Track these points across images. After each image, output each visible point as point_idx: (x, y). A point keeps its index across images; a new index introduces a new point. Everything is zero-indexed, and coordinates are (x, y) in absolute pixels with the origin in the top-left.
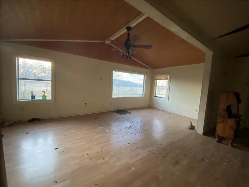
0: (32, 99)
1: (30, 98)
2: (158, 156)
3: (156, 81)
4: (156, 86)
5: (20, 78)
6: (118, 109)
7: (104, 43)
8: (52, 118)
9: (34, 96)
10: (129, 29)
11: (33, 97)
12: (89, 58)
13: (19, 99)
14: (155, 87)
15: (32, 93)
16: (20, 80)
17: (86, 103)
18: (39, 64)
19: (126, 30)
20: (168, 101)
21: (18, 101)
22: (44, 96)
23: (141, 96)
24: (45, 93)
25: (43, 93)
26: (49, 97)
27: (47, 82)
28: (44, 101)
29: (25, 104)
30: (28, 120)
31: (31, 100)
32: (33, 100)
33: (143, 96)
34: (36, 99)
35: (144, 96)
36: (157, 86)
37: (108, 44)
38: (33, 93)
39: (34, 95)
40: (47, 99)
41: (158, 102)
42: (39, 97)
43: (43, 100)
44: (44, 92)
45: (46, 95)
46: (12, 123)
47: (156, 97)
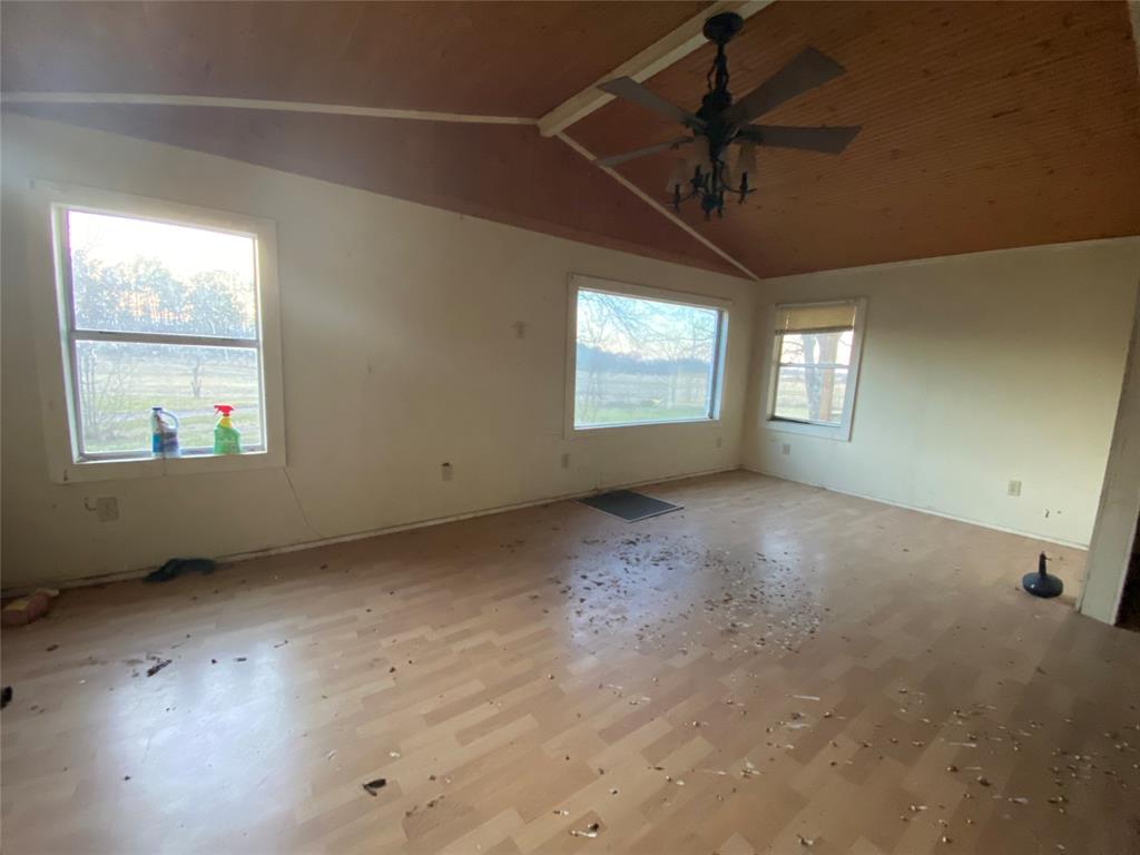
0: (155, 450)
1: (144, 448)
2: (1019, 800)
3: (777, 338)
4: (779, 365)
5: (78, 328)
6: (599, 487)
7: (536, 129)
8: (272, 552)
9: (172, 435)
10: (723, 27)
11: (166, 441)
12: (458, 215)
13: (81, 454)
14: (773, 369)
15: (157, 418)
16: (78, 343)
17: (446, 465)
18: (148, 265)
19: (701, 40)
20: (850, 440)
21: (80, 467)
22: (226, 433)
23: (705, 417)
24: (231, 412)
25: (221, 413)
26: (254, 435)
27: (239, 352)
28: (228, 462)
29: (122, 479)
30: (145, 574)
31: (153, 457)
32: (164, 459)
33: (711, 416)
34: (181, 448)
35: (717, 416)
36: (785, 365)
37: (555, 137)
38: (164, 418)
39: (172, 427)
40: (241, 445)
41: (787, 449)
42: (196, 440)
43: (223, 454)
44: (226, 410)
45: (234, 426)
46: (56, 593)
47: (774, 418)
